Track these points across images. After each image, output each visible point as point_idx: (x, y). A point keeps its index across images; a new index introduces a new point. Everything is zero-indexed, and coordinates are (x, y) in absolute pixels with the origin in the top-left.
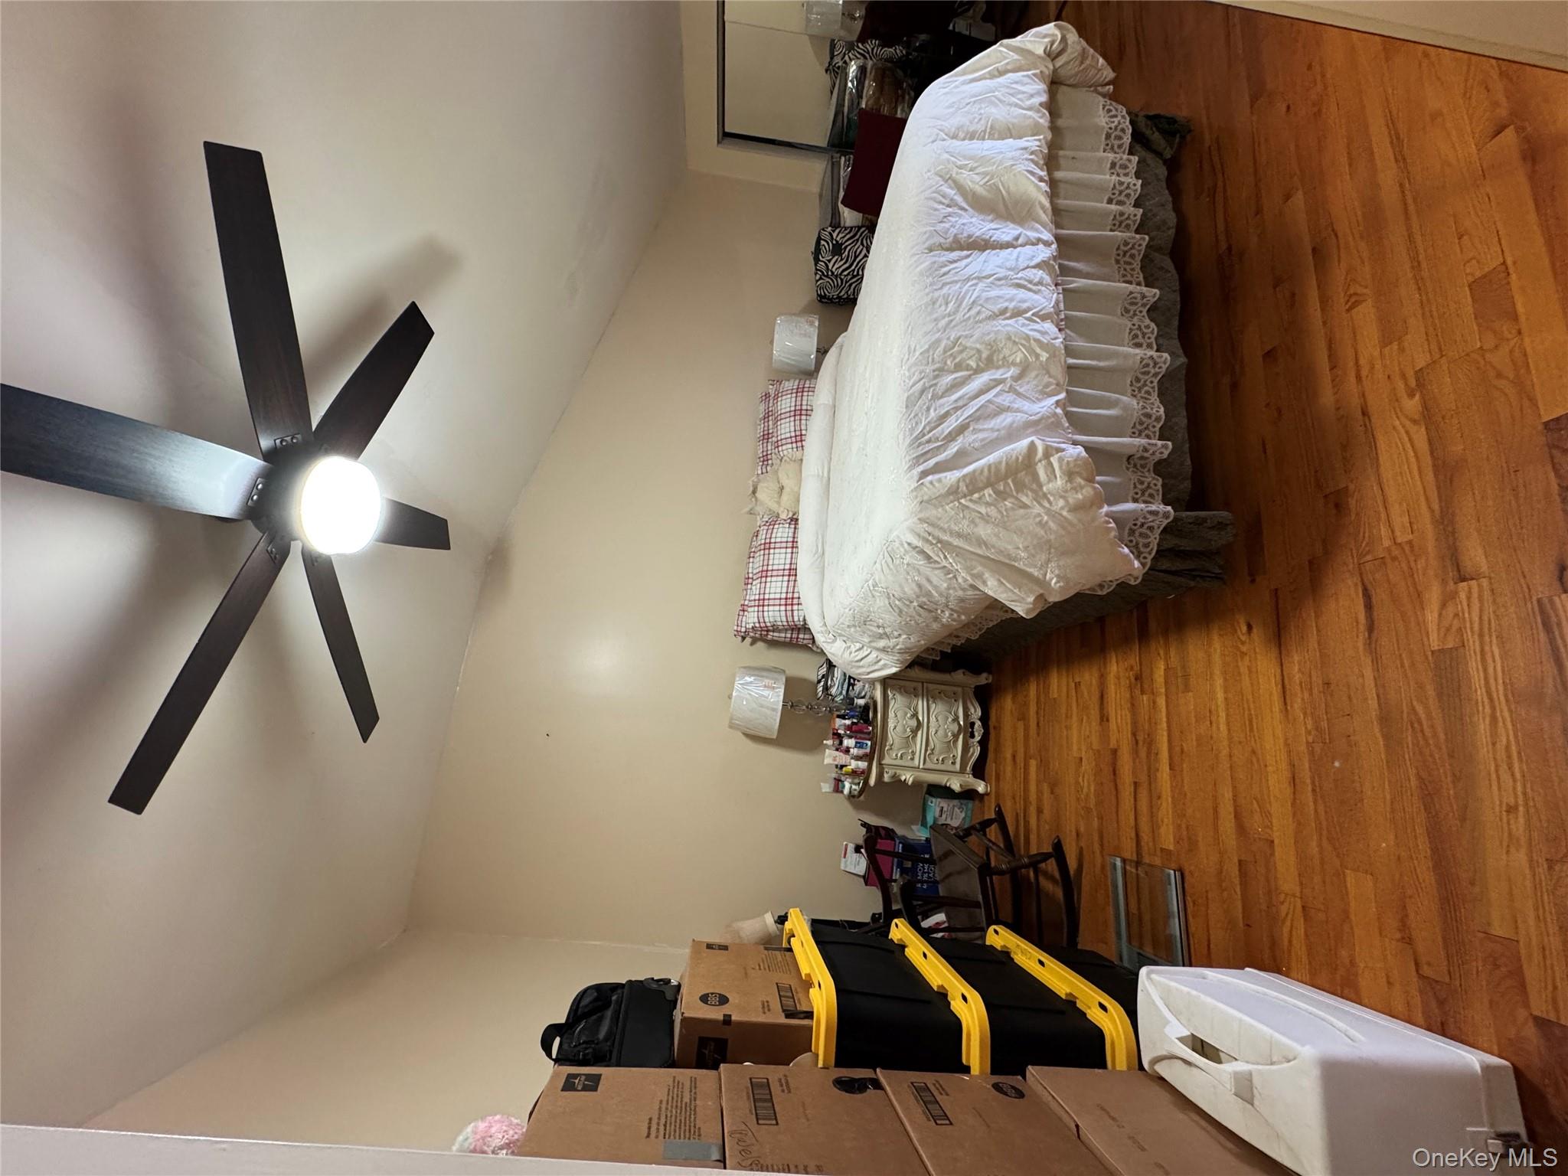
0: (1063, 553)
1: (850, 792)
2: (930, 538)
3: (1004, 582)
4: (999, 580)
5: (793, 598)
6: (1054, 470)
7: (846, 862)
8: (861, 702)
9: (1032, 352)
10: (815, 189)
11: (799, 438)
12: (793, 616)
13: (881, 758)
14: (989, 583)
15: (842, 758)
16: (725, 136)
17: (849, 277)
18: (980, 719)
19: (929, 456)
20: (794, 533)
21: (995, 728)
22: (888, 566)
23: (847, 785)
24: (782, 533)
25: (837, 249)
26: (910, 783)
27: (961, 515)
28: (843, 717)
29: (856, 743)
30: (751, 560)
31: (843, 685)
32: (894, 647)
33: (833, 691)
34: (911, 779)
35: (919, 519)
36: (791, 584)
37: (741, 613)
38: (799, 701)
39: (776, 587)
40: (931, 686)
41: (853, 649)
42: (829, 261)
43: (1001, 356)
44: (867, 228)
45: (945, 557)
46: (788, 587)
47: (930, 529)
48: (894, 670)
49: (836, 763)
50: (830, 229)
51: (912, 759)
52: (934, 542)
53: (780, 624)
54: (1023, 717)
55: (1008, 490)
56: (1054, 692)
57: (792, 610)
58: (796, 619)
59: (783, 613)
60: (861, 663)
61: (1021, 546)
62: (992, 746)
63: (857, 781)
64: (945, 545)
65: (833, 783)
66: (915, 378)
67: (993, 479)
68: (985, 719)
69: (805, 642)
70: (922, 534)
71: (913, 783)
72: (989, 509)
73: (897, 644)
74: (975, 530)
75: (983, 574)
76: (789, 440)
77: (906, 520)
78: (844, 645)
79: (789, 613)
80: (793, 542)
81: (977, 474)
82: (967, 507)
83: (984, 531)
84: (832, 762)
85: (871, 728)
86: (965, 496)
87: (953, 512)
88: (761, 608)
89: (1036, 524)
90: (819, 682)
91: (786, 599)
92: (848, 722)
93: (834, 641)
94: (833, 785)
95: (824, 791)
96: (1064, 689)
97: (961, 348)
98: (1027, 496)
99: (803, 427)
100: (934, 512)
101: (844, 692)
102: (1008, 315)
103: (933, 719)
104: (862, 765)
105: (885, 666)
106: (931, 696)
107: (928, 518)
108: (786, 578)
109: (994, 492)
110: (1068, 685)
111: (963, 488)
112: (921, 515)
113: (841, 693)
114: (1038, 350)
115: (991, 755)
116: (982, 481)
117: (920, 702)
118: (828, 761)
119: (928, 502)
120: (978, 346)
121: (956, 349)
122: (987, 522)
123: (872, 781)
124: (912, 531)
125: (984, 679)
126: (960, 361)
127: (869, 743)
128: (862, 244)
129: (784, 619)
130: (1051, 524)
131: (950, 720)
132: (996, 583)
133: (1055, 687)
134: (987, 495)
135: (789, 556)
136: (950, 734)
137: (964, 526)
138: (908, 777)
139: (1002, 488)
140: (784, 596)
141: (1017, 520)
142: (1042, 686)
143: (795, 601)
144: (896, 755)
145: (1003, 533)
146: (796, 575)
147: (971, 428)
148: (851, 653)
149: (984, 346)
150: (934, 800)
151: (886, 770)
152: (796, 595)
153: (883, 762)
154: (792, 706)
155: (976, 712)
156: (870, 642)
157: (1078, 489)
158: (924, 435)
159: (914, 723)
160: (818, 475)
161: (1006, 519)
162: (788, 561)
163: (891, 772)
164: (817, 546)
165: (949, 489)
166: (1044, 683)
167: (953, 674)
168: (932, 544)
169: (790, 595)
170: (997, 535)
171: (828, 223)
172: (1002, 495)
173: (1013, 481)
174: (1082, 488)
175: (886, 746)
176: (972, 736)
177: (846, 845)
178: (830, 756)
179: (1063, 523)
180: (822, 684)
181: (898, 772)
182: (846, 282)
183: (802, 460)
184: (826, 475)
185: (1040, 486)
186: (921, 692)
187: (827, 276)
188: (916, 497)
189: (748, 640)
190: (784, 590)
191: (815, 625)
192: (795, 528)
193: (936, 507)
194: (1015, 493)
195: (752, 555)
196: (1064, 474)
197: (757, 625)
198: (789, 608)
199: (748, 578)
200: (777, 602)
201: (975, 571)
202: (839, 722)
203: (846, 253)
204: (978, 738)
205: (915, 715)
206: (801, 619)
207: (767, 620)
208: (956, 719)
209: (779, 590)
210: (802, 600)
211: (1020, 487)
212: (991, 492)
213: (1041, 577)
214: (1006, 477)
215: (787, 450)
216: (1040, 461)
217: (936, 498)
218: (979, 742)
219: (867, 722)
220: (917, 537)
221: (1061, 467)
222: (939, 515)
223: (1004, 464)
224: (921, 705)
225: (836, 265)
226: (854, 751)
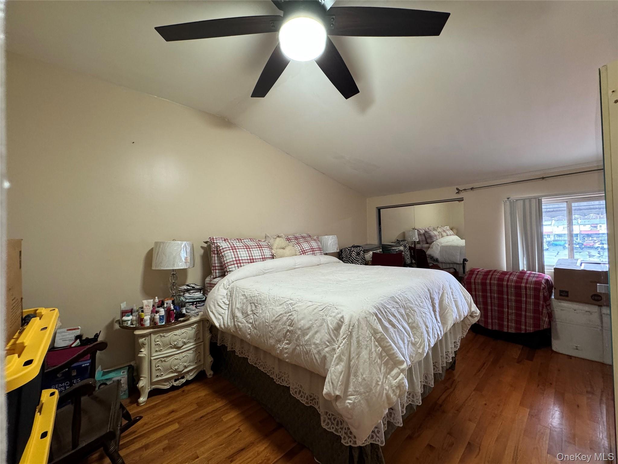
0: (367, 400)
1: (126, 321)
2: (351, 327)
3: (342, 375)
4: (342, 372)
5: (240, 263)
6: (398, 377)
7: (64, 332)
8: (184, 311)
9: (420, 345)
10: (368, 242)
11: (304, 252)
12: (231, 265)
13: (154, 333)
14: (338, 367)
15: (148, 310)
16: (379, 210)
17: (351, 260)
18: (187, 380)
19: (381, 314)
20: (268, 258)
21: (183, 391)
22: (315, 309)
23: (130, 318)
24: (267, 252)
25: (358, 254)
26: (139, 355)
27: (368, 340)
28: (173, 302)
29: (163, 316)
30: (250, 240)
31: (191, 299)
32: (239, 322)
33: (187, 295)
34: (142, 355)
35: (359, 319)
36: (247, 261)
37: (223, 239)
38: (177, 278)
39: (243, 254)
40: (202, 347)
41: (224, 300)
42: (355, 252)
43: (415, 332)
44: (366, 263)
45: (344, 339)
46: (245, 260)
47: (356, 326)
48: (217, 325)
49: (145, 307)
50: (363, 250)
51: (156, 351)
52: (350, 330)
53: (225, 259)
54: (200, 405)
55: (383, 358)
56: (226, 418)
57: (234, 264)
58: (230, 267)
59: (231, 260)
60: (217, 306)
61: (364, 376)
62: (171, 394)
63: (134, 323)
64: (350, 335)
65: (128, 308)
66: (400, 298)
67: (386, 349)
68: (188, 383)
69: (214, 274)
70: (352, 323)
71: (140, 357)
72: (374, 352)
73: (241, 323)
74: (364, 349)
75: (342, 362)
76: (302, 248)
77: (354, 312)
78: (225, 294)
79: (232, 263)
80: (265, 258)
81: (386, 340)
82: (371, 341)
83: (364, 354)
84: (144, 305)
85: (173, 321)
86: (375, 338)
87: (367, 335)
88: (231, 248)
89: (376, 379)
90: (188, 285)
91: (239, 260)
92: (172, 307)
93: (225, 289)
94: (127, 309)
95: (121, 305)
96: (231, 424)
97: (413, 313)
98: (384, 369)
99: (308, 253)
100: (364, 325)
101: (187, 301)
102: (427, 329)
103: (184, 354)
104: (147, 323)
105: (218, 319)
106: (197, 349)
107: (360, 323)
108: (249, 258)
109: (381, 352)
110: (234, 425)
111: (378, 336)
112: (361, 320)
113: (186, 299)
114: (421, 347)
115: (165, 396)
116: (384, 344)
117: (192, 344)
118: (145, 302)
119: (367, 321)
120: (416, 321)
121: (412, 312)
122: (369, 354)
123: (137, 332)
124: (351, 318)
125: (210, 373)
126: (409, 315)
127: (164, 323)
128: (361, 262)
129: (228, 261)
130: (379, 388)
131: (185, 364)
132: (340, 370)
133: (229, 417)
134: (378, 349)
135: (259, 257)
136: (176, 367)
137: (364, 343)
138: (144, 353)
139: (383, 355)
140: (240, 258)
141: (375, 369)
142: (225, 409)
143: (239, 265)
144: (158, 341)
145: (367, 364)
146: (251, 262)
147: (395, 330)
148: (221, 299)
149: (417, 323)
150: (126, 373)
151: (147, 338)
152: (242, 264)
153: (152, 335)
154: (173, 274)
155: (190, 377)
156: (238, 309)
157: (395, 393)
158: (386, 309)
159: (180, 344)
160: (296, 264)
161: (373, 363)
162: (256, 257)
163: (146, 342)
164: (268, 270)
165: (376, 329)
166: (227, 409)
167: (210, 355)
168: (349, 329)
169: (241, 261)
170: (365, 361)
171: (365, 249)
172: (381, 357)
173: (387, 359)
174: (395, 395)
175: (163, 333)
176: (176, 381)
177: (78, 329)
178: (149, 303)
179: (381, 394)
180: (189, 288)
181: (147, 345)
182: (349, 259)
183: (296, 255)
184: (297, 267)
185: (389, 374)
186: (197, 342)
187: (350, 252)
188: (367, 314)
189: (205, 245)
190: (243, 258)
191: (230, 277)
192: (270, 258)
193: (366, 326)
194: (383, 362)
195: (252, 240)
196: (398, 383)
197: (221, 248)
198: (235, 262)
199: (241, 240)
200: (236, 256)
201: (342, 357)
202: (170, 302)
203: (358, 257)
204: (175, 384)
205: (185, 343)
206: (230, 270)
207: (225, 252)
208: (186, 367)
209: (242, 255)
210: (240, 268)
211: (386, 364)
212: (380, 350)
213: (349, 393)
214: (388, 355)
215: (298, 248)
216: (399, 369)
217: (370, 324)
218: (173, 385)
219: (176, 318)
220: (349, 321)
221: (400, 380)
222: (364, 328)
223: (394, 352)
224: (191, 345)
225: (354, 254)
226: (157, 316)
